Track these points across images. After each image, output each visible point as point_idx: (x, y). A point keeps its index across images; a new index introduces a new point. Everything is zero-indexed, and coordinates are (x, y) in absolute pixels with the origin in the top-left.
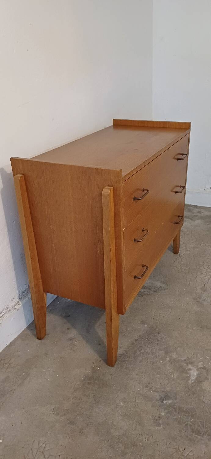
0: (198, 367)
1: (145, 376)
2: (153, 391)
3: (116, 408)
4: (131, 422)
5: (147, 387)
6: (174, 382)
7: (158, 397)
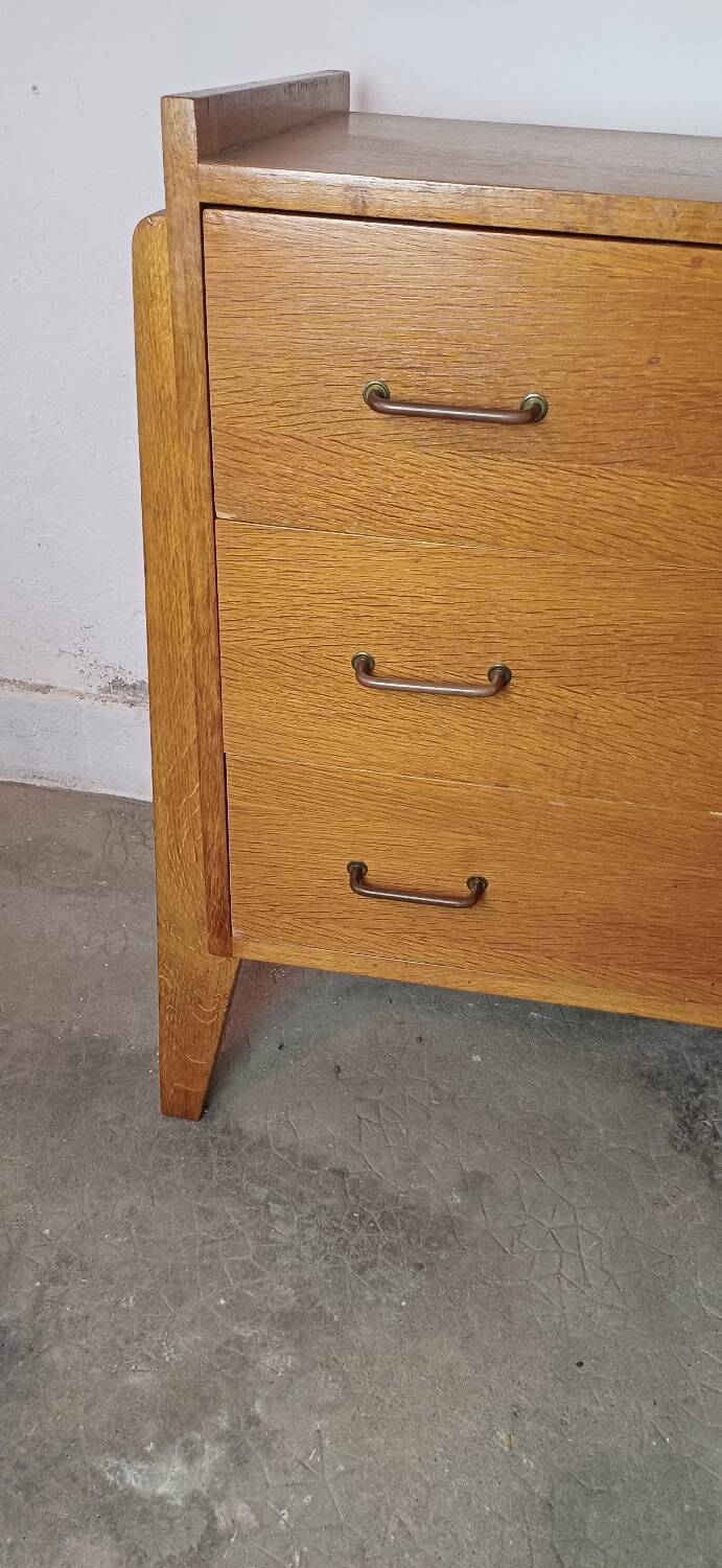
1: (122, 1243)
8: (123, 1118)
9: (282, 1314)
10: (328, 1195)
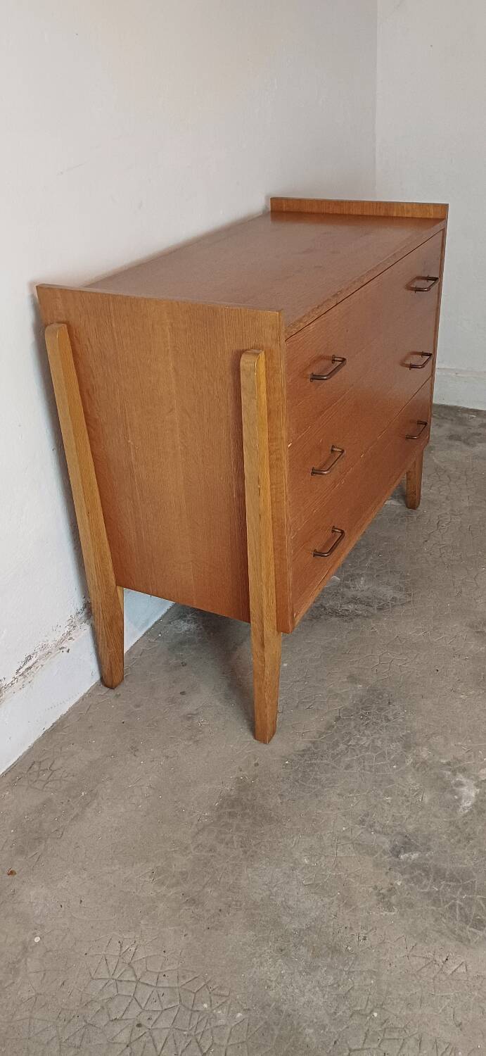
0: (480, 780)
1: (357, 800)
2: (375, 831)
3: (293, 869)
4: (326, 900)
5: (362, 822)
6: (424, 813)
7: (387, 846)
8: (282, 795)
9: (404, 748)
10: (349, 724)
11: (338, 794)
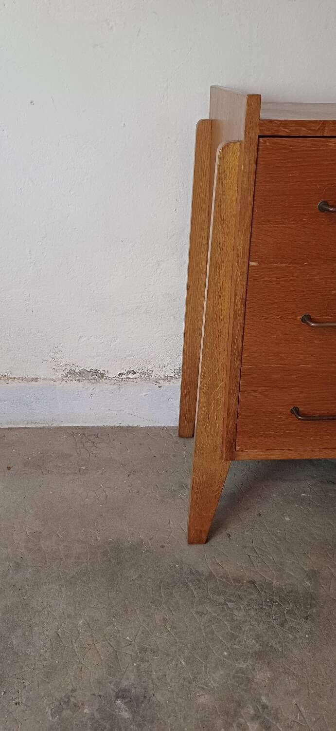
1: (166, 636)
2: (138, 666)
3: (69, 616)
4: (47, 655)
5: (143, 650)
6: (183, 704)
7: (125, 684)
8: (141, 577)
9: (255, 652)
10: (251, 594)
11: (164, 619)
